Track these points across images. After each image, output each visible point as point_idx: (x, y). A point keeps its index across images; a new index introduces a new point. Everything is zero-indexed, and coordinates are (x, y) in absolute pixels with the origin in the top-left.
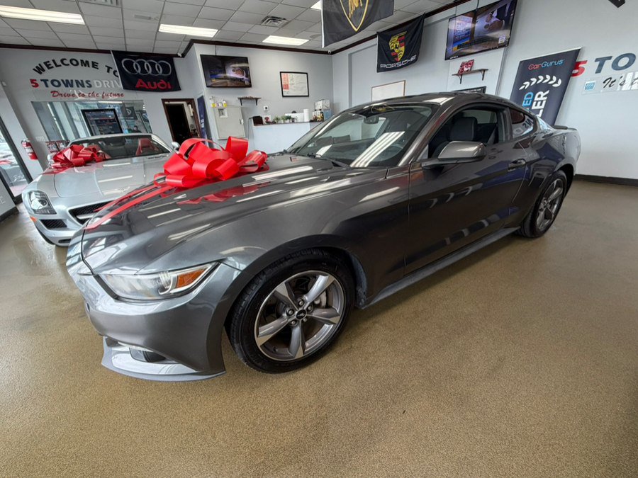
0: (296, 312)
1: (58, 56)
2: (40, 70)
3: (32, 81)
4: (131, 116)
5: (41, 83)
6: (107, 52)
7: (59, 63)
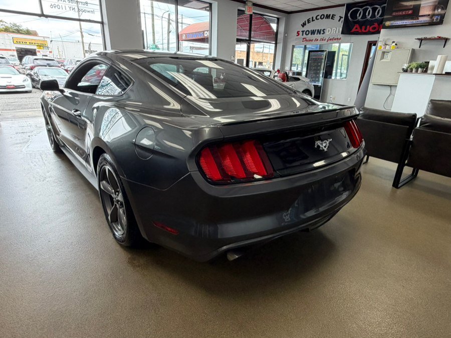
1: (314, 14)
3: (298, 33)
5: (301, 33)
6: (343, 5)
7: (314, 19)
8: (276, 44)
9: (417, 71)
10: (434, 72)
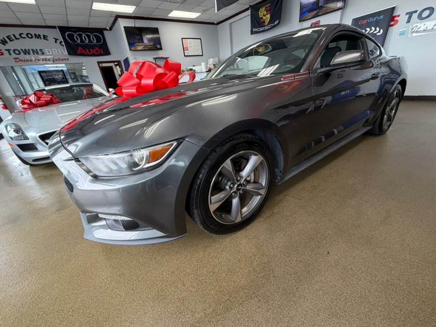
0: (236, 186)
2: (4, 42)
4: (74, 79)
5: (5, 52)
6: (54, 27)
7: (18, 37)
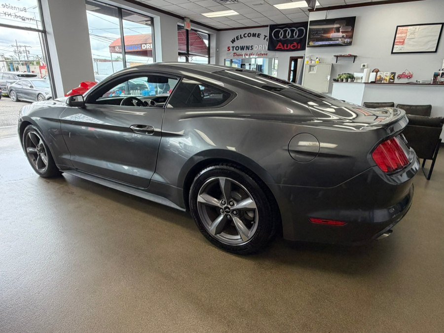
1: (242, 32)
2: (233, 41)
3: (228, 47)
5: (231, 49)
6: (267, 26)
7: (242, 36)
8: (209, 57)
9: (347, 81)
10: (363, 81)
